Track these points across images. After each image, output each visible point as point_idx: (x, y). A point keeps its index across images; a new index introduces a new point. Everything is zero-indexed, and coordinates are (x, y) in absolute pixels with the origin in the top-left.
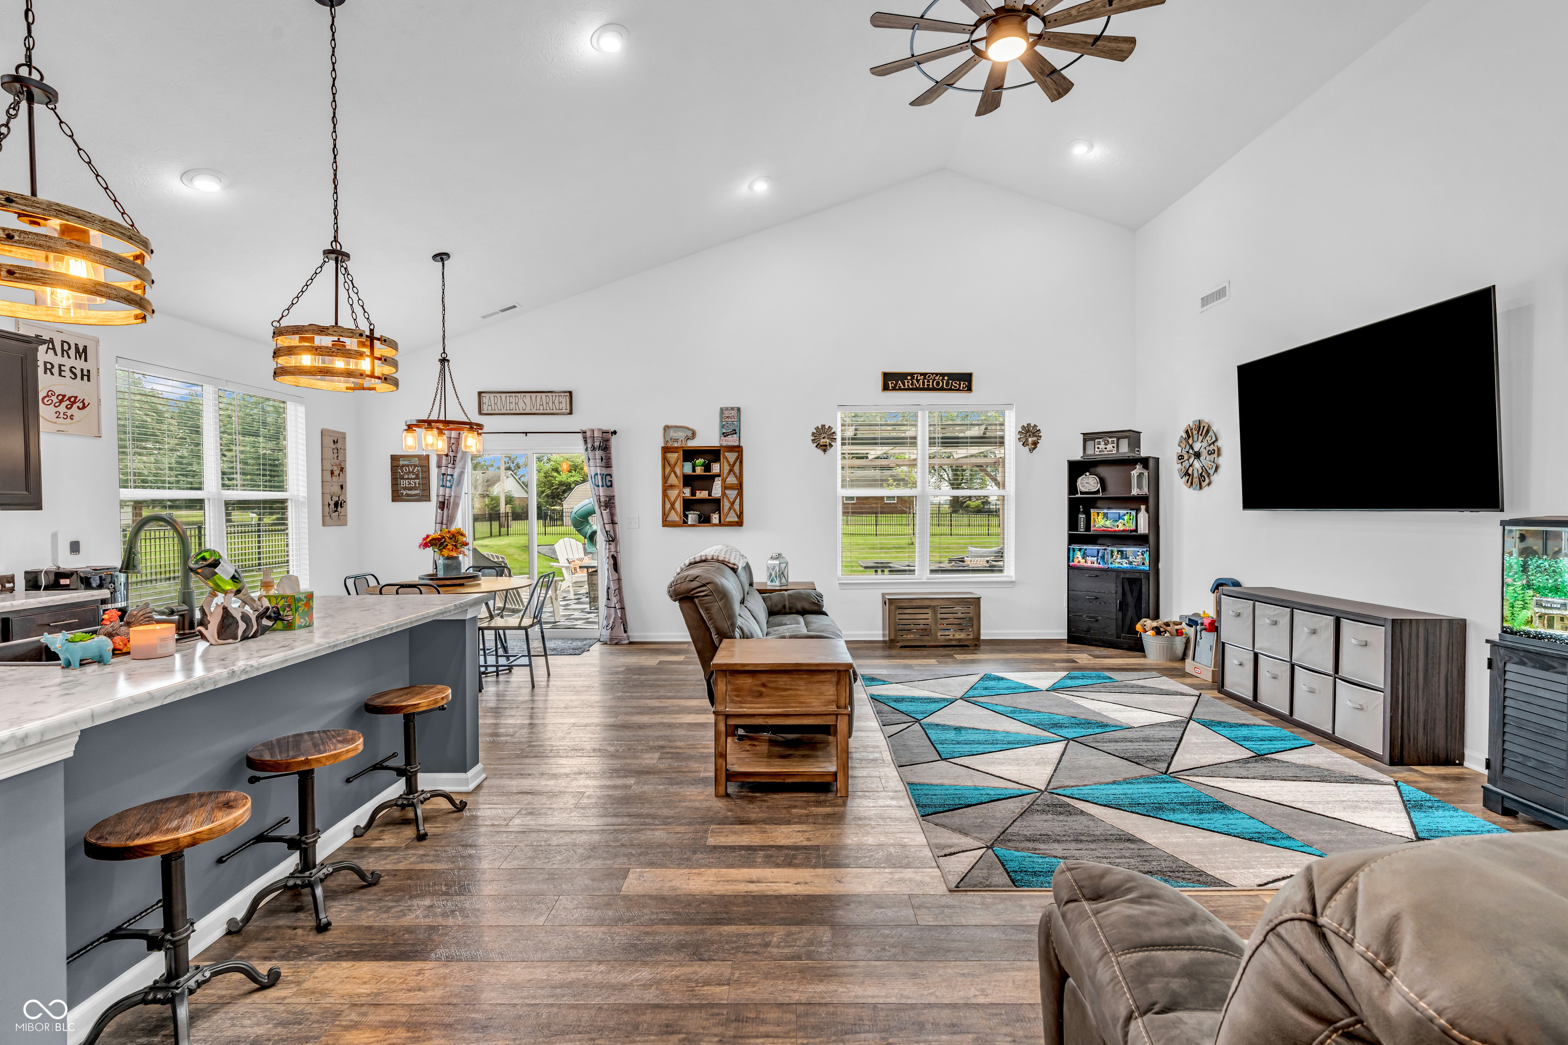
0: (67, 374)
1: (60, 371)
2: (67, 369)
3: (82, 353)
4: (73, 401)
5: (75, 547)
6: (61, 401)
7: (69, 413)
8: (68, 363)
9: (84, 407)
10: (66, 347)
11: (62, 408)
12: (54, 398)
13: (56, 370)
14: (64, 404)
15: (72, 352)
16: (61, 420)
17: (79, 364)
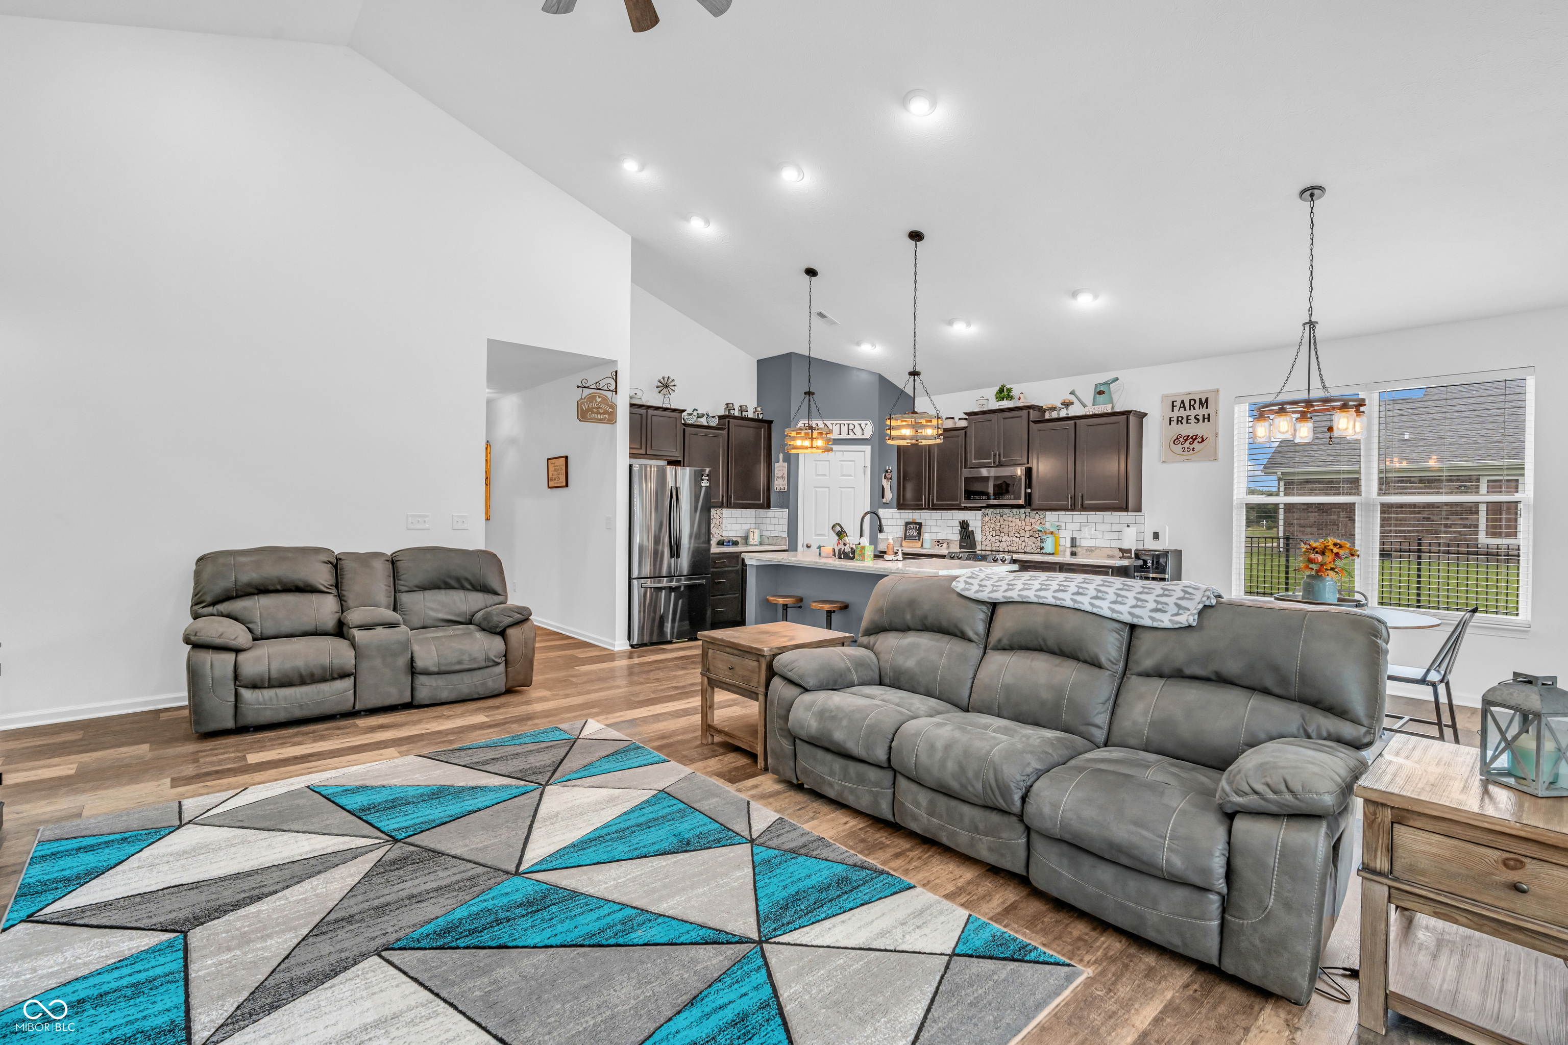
0: (1193, 420)
1: (1188, 419)
2: (1192, 418)
3: (1204, 403)
4: (1194, 438)
5: (1156, 536)
6: (1186, 441)
7: (1192, 447)
8: (1193, 413)
9: (1203, 441)
10: (1192, 402)
11: (1187, 445)
12: (1181, 440)
13: (1184, 421)
14: (1188, 442)
15: (1197, 406)
16: (1186, 453)
17: (1201, 412)
